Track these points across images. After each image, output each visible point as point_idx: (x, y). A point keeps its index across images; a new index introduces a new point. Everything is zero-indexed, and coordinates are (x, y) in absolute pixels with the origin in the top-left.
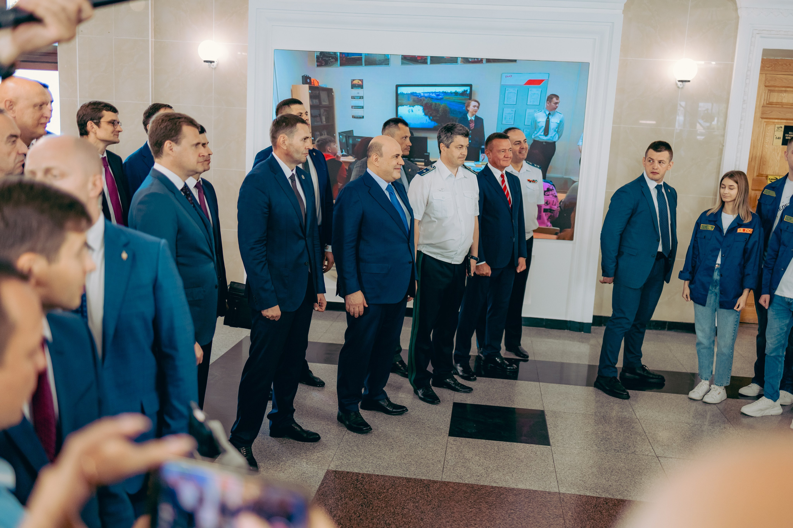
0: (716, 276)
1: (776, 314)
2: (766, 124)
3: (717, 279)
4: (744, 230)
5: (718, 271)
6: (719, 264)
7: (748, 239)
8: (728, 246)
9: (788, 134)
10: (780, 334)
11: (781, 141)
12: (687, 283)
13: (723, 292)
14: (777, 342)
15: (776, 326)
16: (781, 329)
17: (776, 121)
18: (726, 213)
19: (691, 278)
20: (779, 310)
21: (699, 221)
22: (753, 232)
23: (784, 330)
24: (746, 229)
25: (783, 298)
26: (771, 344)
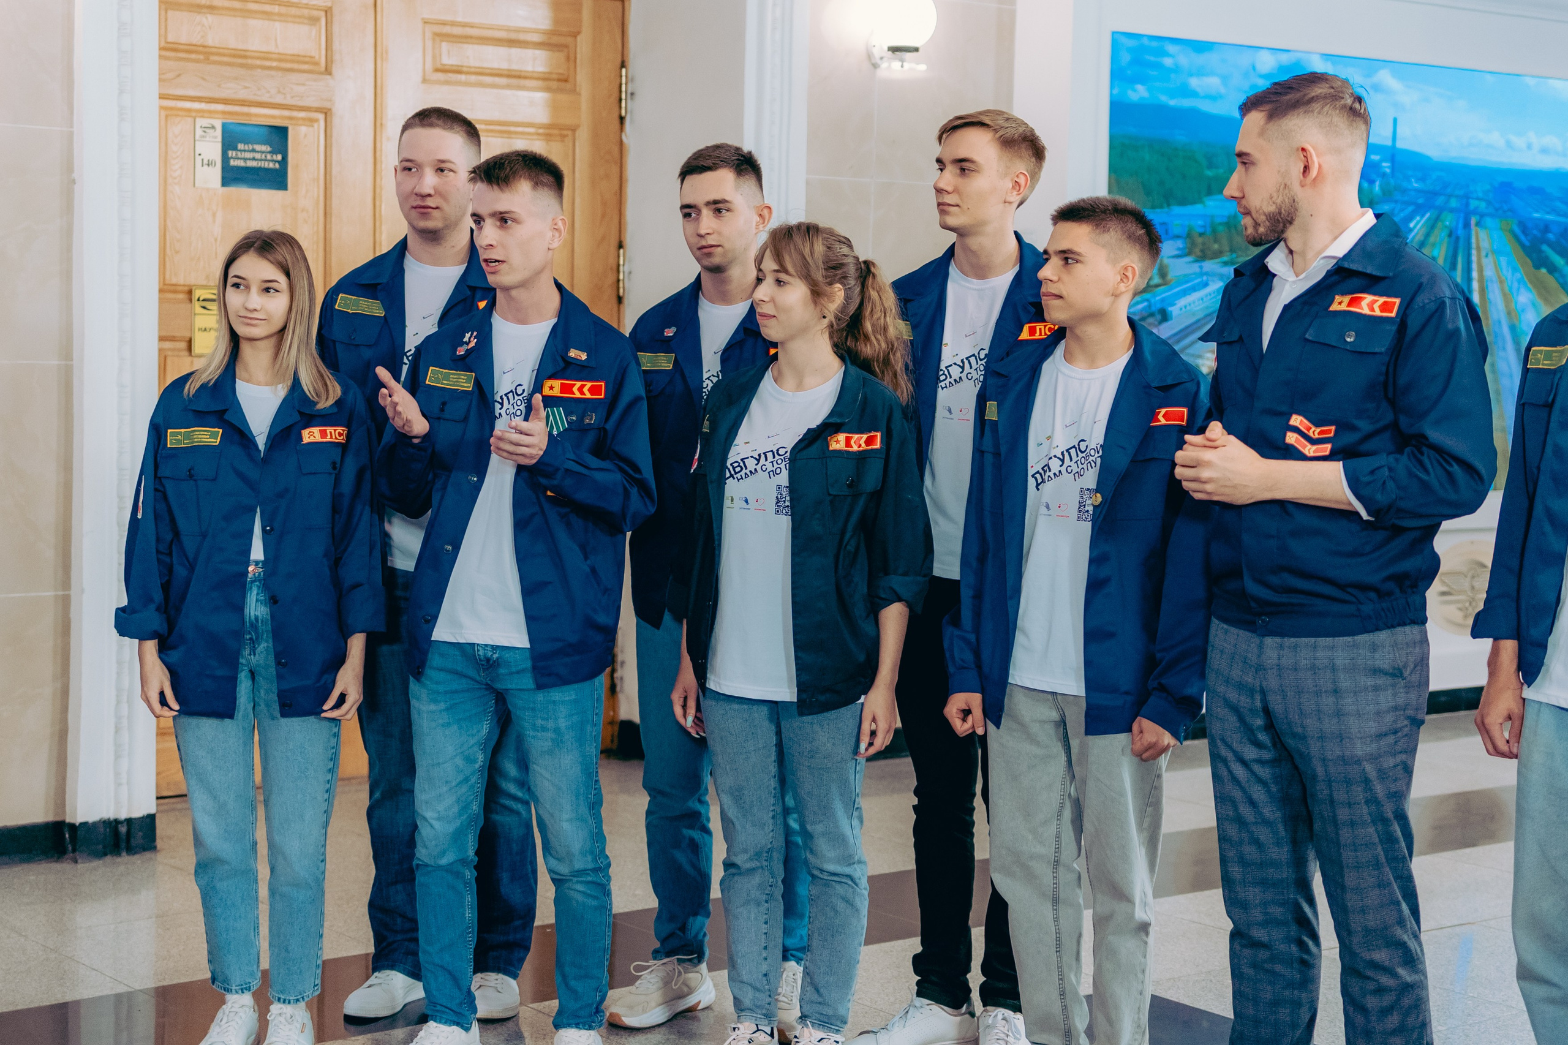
0: (255, 607)
1: (447, 709)
2: (167, 116)
3: (257, 618)
4: (323, 434)
5: (259, 587)
6: (257, 563)
7: (338, 461)
8: (280, 495)
9: (235, 149)
10: (466, 780)
11: (216, 173)
12: (151, 646)
13: (285, 658)
14: (456, 809)
15: (450, 750)
16: (470, 760)
17: (196, 105)
18: (248, 381)
19: (163, 629)
20: (456, 692)
21: (160, 420)
22: (348, 436)
23: (474, 761)
24: (329, 430)
25: (466, 650)
26: (439, 819)
